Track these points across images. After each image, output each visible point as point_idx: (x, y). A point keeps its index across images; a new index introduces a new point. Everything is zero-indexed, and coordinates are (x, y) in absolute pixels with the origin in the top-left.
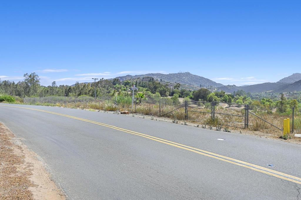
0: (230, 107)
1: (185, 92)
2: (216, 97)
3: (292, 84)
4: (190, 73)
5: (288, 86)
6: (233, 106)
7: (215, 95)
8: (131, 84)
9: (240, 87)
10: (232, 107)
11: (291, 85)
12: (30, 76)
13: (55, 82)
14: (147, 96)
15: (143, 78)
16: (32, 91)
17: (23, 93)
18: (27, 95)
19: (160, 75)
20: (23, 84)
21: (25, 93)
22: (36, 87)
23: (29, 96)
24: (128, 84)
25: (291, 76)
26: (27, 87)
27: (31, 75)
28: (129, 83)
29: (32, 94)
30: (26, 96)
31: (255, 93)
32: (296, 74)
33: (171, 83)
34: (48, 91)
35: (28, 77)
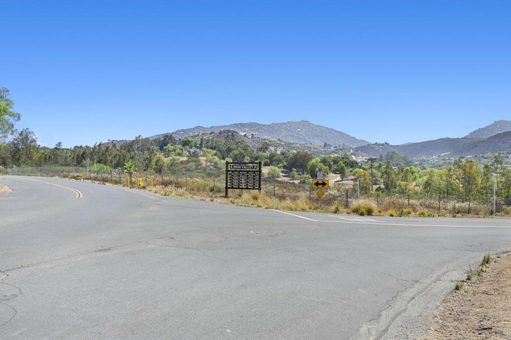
0: (342, 180)
1: (275, 158)
2: (322, 164)
3: (484, 141)
4: (310, 122)
5: (478, 144)
6: (347, 180)
7: (320, 162)
8: (193, 144)
9: (397, 146)
10: (345, 180)
11: (482, 142)
12: (21, 134)
13: (61, 143)
14: (213, 164)
15: (220, 133)
16: (23, 158)
17: (10, 160)
18: (15, 164)
19: (255, 126)
20: (10, 146)
21: (13, 160)
22: (31, 150)
23: (19, 166)
24: (187, 144)
25: (491, 125)
26: (16, 152)
27: (22, 132)
28: (190, 142)
29: (24, 163)
30: (14, 166)
31: (421, 157)
32: (500, 122)
33: (270, 141)
34: (50, 157)
35: (18, 135)
